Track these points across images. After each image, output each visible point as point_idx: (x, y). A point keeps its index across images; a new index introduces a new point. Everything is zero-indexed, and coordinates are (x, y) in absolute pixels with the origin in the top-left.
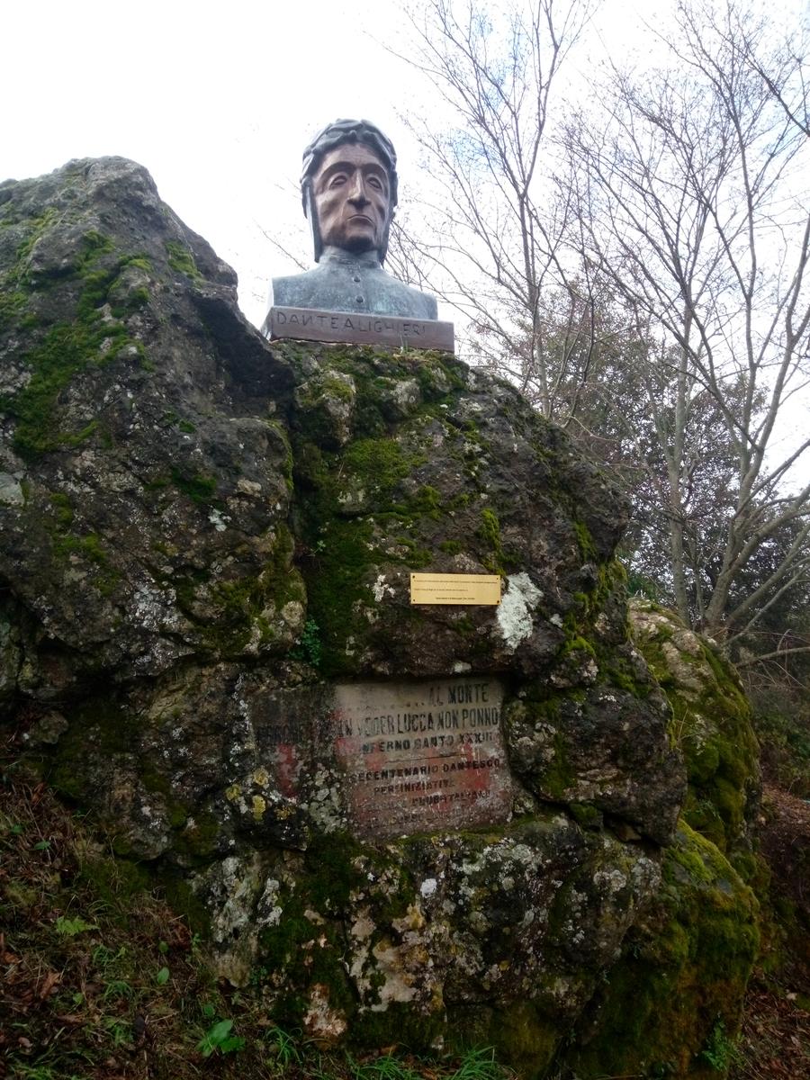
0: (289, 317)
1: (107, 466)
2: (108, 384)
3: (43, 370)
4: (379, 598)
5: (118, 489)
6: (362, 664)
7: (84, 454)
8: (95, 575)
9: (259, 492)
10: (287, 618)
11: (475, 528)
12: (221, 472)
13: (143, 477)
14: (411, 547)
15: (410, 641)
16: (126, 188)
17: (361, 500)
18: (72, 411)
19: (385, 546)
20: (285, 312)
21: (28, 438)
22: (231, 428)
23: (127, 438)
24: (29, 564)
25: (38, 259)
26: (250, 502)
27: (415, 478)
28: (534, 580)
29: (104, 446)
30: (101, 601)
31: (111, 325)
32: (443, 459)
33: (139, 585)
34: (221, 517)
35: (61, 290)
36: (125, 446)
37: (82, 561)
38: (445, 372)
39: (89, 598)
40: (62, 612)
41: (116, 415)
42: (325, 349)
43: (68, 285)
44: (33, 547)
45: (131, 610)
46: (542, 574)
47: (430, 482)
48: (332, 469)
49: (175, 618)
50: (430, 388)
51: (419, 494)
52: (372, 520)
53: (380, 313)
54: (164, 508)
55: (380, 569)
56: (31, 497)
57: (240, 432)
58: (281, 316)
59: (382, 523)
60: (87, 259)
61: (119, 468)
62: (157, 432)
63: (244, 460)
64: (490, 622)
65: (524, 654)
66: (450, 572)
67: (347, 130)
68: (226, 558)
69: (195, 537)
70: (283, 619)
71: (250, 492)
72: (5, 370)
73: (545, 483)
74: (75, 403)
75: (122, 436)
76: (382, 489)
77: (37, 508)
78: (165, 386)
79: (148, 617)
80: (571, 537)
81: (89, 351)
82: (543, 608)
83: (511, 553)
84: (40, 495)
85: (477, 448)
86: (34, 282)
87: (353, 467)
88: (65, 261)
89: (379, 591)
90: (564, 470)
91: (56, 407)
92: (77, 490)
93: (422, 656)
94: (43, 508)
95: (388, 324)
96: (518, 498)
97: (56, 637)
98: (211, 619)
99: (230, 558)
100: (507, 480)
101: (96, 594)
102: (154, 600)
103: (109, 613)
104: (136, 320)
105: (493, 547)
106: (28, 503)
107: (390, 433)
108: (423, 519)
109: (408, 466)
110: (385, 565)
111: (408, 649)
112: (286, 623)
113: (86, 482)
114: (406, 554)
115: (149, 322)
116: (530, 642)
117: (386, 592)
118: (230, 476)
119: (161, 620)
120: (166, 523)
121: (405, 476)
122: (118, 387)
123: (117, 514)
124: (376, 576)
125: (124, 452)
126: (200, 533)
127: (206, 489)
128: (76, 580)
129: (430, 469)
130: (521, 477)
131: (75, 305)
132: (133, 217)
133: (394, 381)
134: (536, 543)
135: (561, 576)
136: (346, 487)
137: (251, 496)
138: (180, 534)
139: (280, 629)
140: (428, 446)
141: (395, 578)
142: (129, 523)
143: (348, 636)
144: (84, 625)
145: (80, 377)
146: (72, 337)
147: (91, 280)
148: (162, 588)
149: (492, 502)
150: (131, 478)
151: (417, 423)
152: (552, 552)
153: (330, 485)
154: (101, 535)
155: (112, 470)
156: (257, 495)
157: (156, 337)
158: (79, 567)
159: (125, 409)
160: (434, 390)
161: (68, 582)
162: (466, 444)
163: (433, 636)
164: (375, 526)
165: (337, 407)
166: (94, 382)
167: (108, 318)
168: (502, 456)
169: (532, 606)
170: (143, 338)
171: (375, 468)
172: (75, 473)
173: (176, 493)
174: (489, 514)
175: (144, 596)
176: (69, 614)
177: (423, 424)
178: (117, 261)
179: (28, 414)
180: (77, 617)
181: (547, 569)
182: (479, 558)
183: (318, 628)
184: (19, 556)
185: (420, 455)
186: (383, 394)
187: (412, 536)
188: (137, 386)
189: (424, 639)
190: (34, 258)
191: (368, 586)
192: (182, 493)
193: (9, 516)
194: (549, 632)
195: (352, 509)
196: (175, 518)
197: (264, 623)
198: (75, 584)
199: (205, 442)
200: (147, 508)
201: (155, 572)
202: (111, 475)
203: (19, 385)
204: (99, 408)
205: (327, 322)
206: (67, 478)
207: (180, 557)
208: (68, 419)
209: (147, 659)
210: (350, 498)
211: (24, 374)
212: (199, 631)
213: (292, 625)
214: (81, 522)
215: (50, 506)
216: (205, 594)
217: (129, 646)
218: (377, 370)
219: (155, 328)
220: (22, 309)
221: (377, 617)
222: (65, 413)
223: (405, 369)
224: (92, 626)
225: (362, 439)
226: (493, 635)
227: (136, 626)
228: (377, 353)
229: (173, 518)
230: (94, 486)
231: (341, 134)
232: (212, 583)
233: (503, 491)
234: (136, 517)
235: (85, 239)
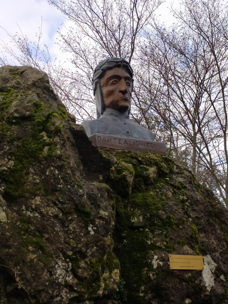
0: (102, 138)
1: (46, 204)
2: (49, 167)
3: (19, 159)
4: (155, 267)
5: (51, 215)
6: (146, 300)
7: (36, 198)
8: (40, 256)
9: (107, 216)
10: (114, 277)
11: (190, 234)
12: (93, 206)
13: (63, 209)
14: (167, 242)
15: (169, 287)
16: (43, 82)
17: (141, 220)
18: (30, 178)
19: (156, 242)
20: (101, 136)
21: (11, 191)
22: (94, 187)
23: (56, 191)
24: (13, 251)
25: (16, 111)
26: (103, 221)
27: (164, 210)
28: (213, 259)
29: (45, 194)
30: (43, 269)
31: (47, 141)
32: (174, 202)
33: (58, 261)
34: (92, 228)
35: (25, 125)
36: (55, 195)
37: (34, 249)
38: (166, 164)
39: (38, 267)
40: (26, 275)
41: (52, 180)
42: (117, 153)
43: (28, 123)
44: (15, 242)
45: (54, 274)
46: (215, 256)
47: (170, 213)
48: (125, 207)
49: (71, 277)
50: (161, 171)
51: (167, 218)
52: (147, 230)
53: (136, 138)
54: (70, 224)
55: (154, 253)
56: (10, 218)
57: (99, 189)
58: (99, 138)
59: (152, 231)
60: (35, 112)
61: (52, 205)
62: (70, 189)
63: (100, 201)
64: (200, 278)
65: (213, 294)
66: (184, 254)
67: (117, 62)
68: (93, 247)
69: (82, 237)
70: (112, 278)
71: (104, 216)
72: (2, 159)
73: (210, 214)
74: (31, 175)
75: (55, 190)
76: (150, 215)
77: (13, 224)
78: (70, 168)
79: (61, 277)
80: (223, 239)
81: (40, 152)
82: (217, 272)
83: (203, 246)
84: (14, 218)
85: (186, 198)
86: (14, 121)
87: (135, 205)
88: (28, 113)
89: (155, 263)
90: (215, 208)
91: (24, 177)
92: (32, 215)
93: (173, 295)
94: (16, 224)
95: (141, 143)
96: (203, 221)
97: (21, 288)
98: (86, 278)
99: (95, 248)
100: (198, 212)
101: (41, 265)
102: (63, 269)
103: (45, 275)
104: (57, 139)
105: (197, 242)
106: (9, 221)
107: (147, 190)
108: (170, 229)
109: (159, 205)
110: (157, 251)
111: (168, 292)
112: (114, 280)
113: (36, 211)
114: (165, 246)
115: (62, 140)
116: (214, 288)
117: (158, 264)
118: (96, 209)
119: (66, 279)
120: (71, 230)
121: (159, 210)
122: (52, 168)
123: (51, 226)
124: (153, 256)
125: (55, 197)
126: (85, 235)
127: (88, 214)
128: (32, 258)
129: (170, 207)
130: (202, 211)
131: (31, 132)
132: (47, 95)
133: (148, 168)
134: (211, 241)
135: (222, 257)
136: (133, 215)
137: (104, 218)
138: (77, 236)
139: (111, 283)
140: (165, 196)
141: (162, 257)
142: (55, 231)
143: (141, 286)
144: (35, 281)
145: (34, 163)
146: (31, 146)
147: (39, 122)
148: (67, 262)
149: (193, 222)
150: (57, 209)
151: (158, 186)
152: (218, 245)
153: (126, 213)
154: (42, 237)
155: (48, 205)
156: (106, 217)
157: (65, 147)
158: (33, 252)
159: (56, 178)
160: (163, 172)
161: (29, 260)
162: (180, 196)
163: (178, 285)
164: (149, 233)
165: (130, 178)
166: (42, 166)
167: (45, 138)
168: (194, 202)
169: (213, 271)
170: (60, 147)
171: (145, 206)
172: (32, 207)
173: (75, 216)
174: (194, 227)
175: (59, 266)
176: (29, 276)
177: (161, 187)
178: (47, 114)
179: (12, 179)
180: (32, 277)
181: (217, 253)
182: (192, 248)
183: (125, 283)
184: (9, 247)
185: (163, 200)
186: (145, 173)
187: (166, 237)
188: (60, 168)
189: (174, 287)
190: (14, 111)
191: (150, 261)
192: (78, 216)
193: (3, 227)
194: (220, 284)
195: (138, 225)
196: (75, 228)
197: (105, 280)
198: (32, 261)
199: (87, 193)
200: (63, 224)
201: (65, 255)
202: (48, 208)
203: (9, 166)
204: (43, 178)
205: (117, 141)
206: (27, 209)
207: (76, 247)
208: (29, 182)
209: (59, 298)
210: (136, 219)
211: (11, 161)
212: (80, 284)
213: (117, 281)
214: (33, 230)
215: (19, 223)
216: (84, 265)
217: (53, 292)
218: (140, 162)
219: (64, 143)
220: (9, 132)
221: (155, 276)
222: (27, 179)
223: (151, 162)
224: (38, 282)
225: (136, 193)
226: (202, 285)
227: (57, 281)
228: (139, 155)
229: (74, 228)
230: (40, 213)
231: (115, 64)
232: (87, 260)
233: (197, 217)
234: (58, 228)
235: (35, 104)
